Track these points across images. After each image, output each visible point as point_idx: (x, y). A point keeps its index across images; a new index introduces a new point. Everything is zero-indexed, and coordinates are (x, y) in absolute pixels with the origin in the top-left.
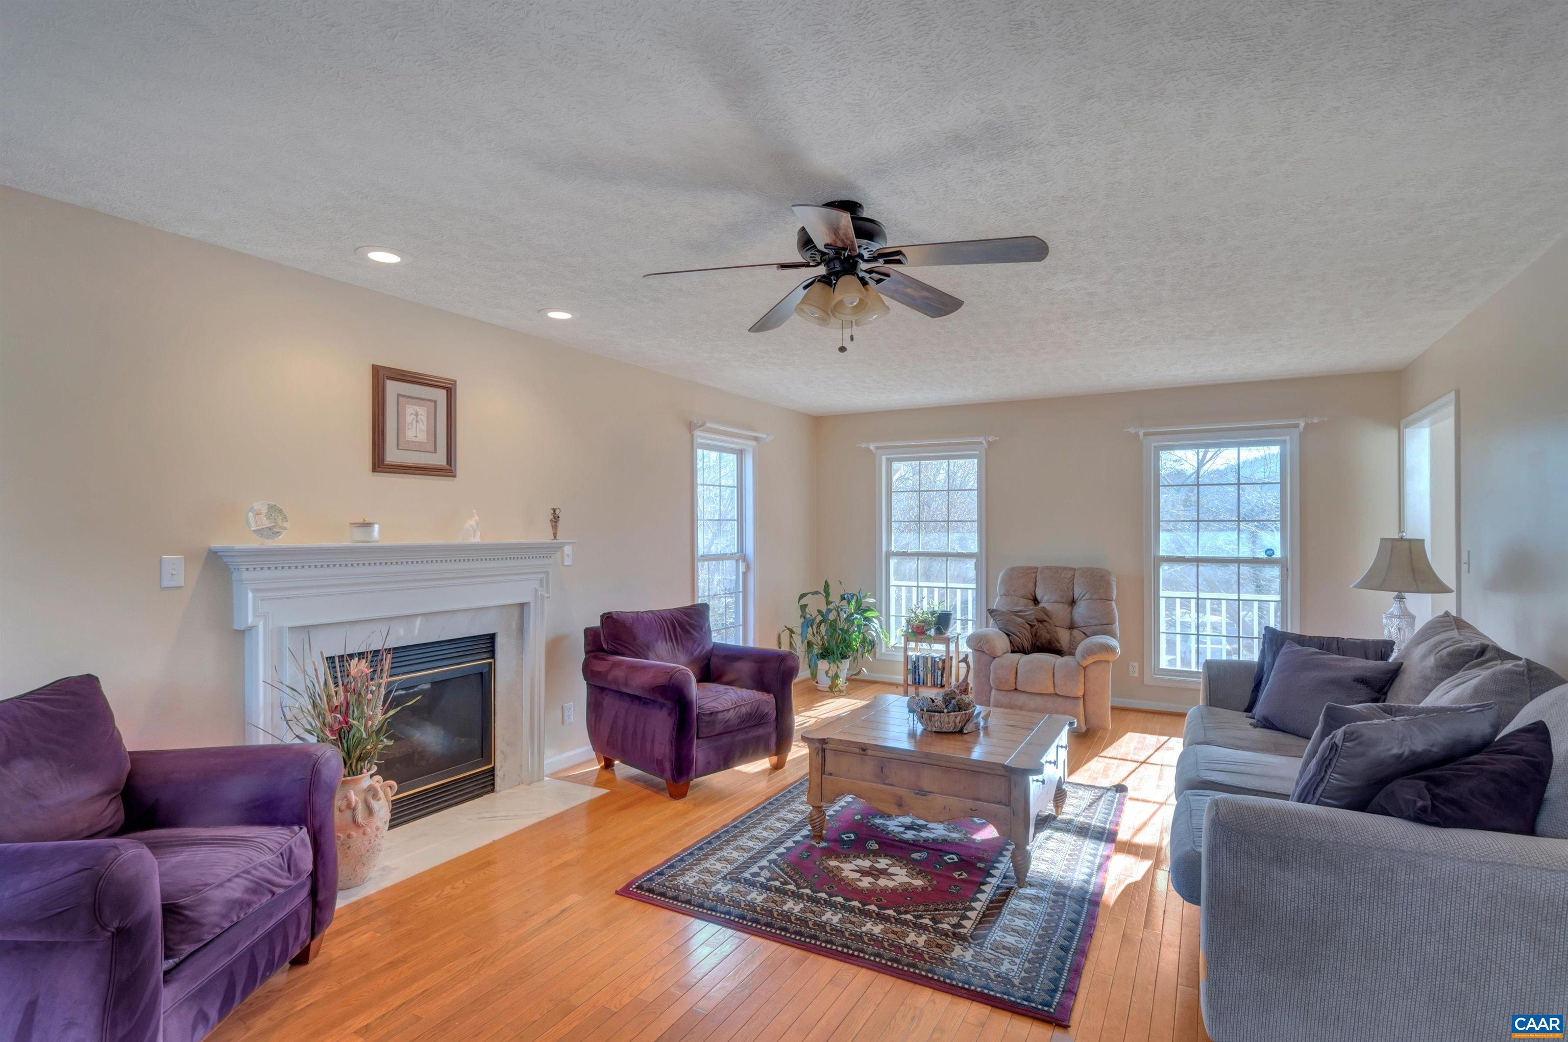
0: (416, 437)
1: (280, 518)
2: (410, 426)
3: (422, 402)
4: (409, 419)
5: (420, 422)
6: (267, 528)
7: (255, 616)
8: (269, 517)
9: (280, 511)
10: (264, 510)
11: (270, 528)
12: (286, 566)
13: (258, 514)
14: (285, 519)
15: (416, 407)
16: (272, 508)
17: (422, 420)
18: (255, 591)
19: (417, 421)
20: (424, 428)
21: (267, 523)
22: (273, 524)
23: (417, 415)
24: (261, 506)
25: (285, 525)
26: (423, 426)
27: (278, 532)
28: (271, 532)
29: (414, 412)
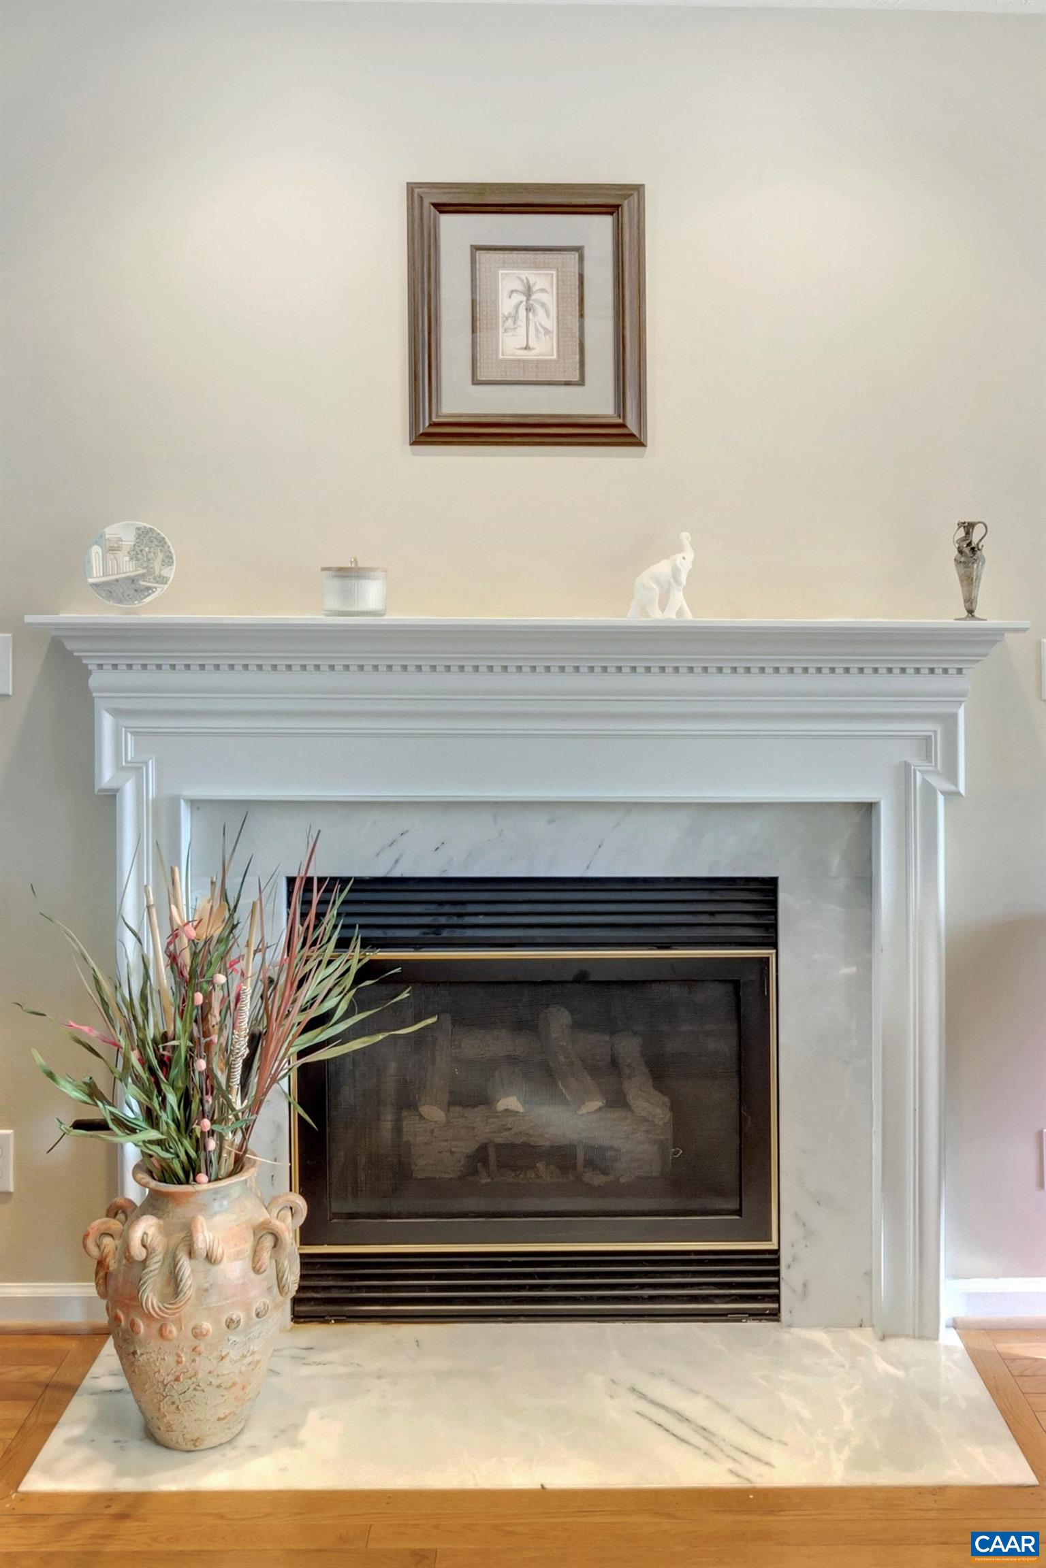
0: (527, 348)
1: (160, 556)
2: (509, 323)
3: (541, 256)
4: (506, 305)
5: (538, 307)
6: (126, 578)
7: (119, 767)
8: (135, 555)
9: (162, 541)
10: (129, 539)
11: (133, 580)
12: (180, 663)
13: (114, 549)
14: (168, 560)
15: (525, 274)
16: (144, 535)
17: (543, 305)
18: (116, 713)
19: (528, 309)
20: (551, 324)
21: (127, 567)
22: (141, 571)
23: (528, 292)
24: (122, 532)
25: (165, 573)
26: (546, 319)
27: (148, 588)
28: (132, 589)
29: (520, 287)
